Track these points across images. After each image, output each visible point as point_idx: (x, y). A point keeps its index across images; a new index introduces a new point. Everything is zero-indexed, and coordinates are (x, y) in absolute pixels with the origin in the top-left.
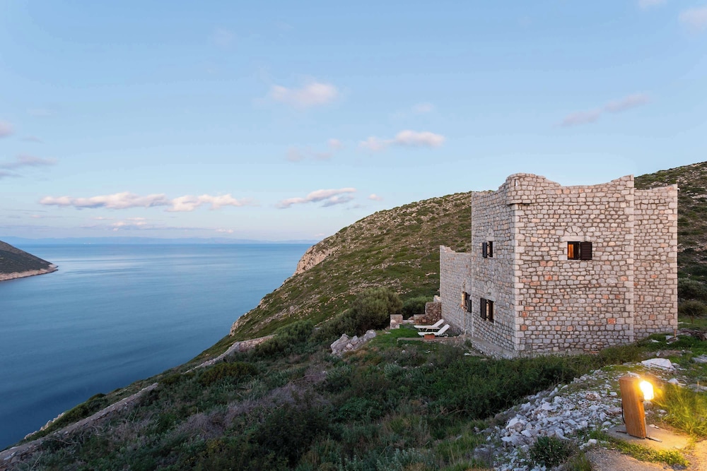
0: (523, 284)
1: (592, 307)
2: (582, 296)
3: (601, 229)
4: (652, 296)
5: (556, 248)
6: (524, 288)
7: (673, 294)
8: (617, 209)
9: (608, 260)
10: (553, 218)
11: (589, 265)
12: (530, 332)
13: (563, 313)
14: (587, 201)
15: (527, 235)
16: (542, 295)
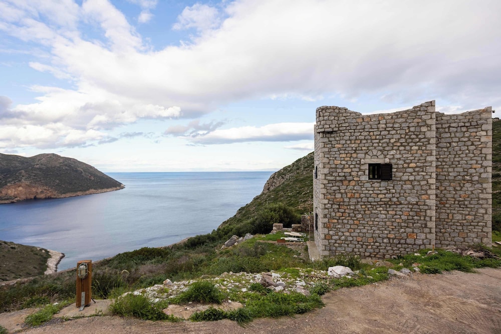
0: (327, 200)
1: (393, 222)
2: (383, 212)
3: (402, 152)
4: (462, 214)
5: (357, 170)
6: (328, 203)
7: (486, 213)
8: (418, 133)
9: (409, 180)
10: (355, 143)
11: (390, 185)
12: (333, 241)
13: (364, 227)
14: (387, 127)
15: (331, 158)
16: (345, 210)
